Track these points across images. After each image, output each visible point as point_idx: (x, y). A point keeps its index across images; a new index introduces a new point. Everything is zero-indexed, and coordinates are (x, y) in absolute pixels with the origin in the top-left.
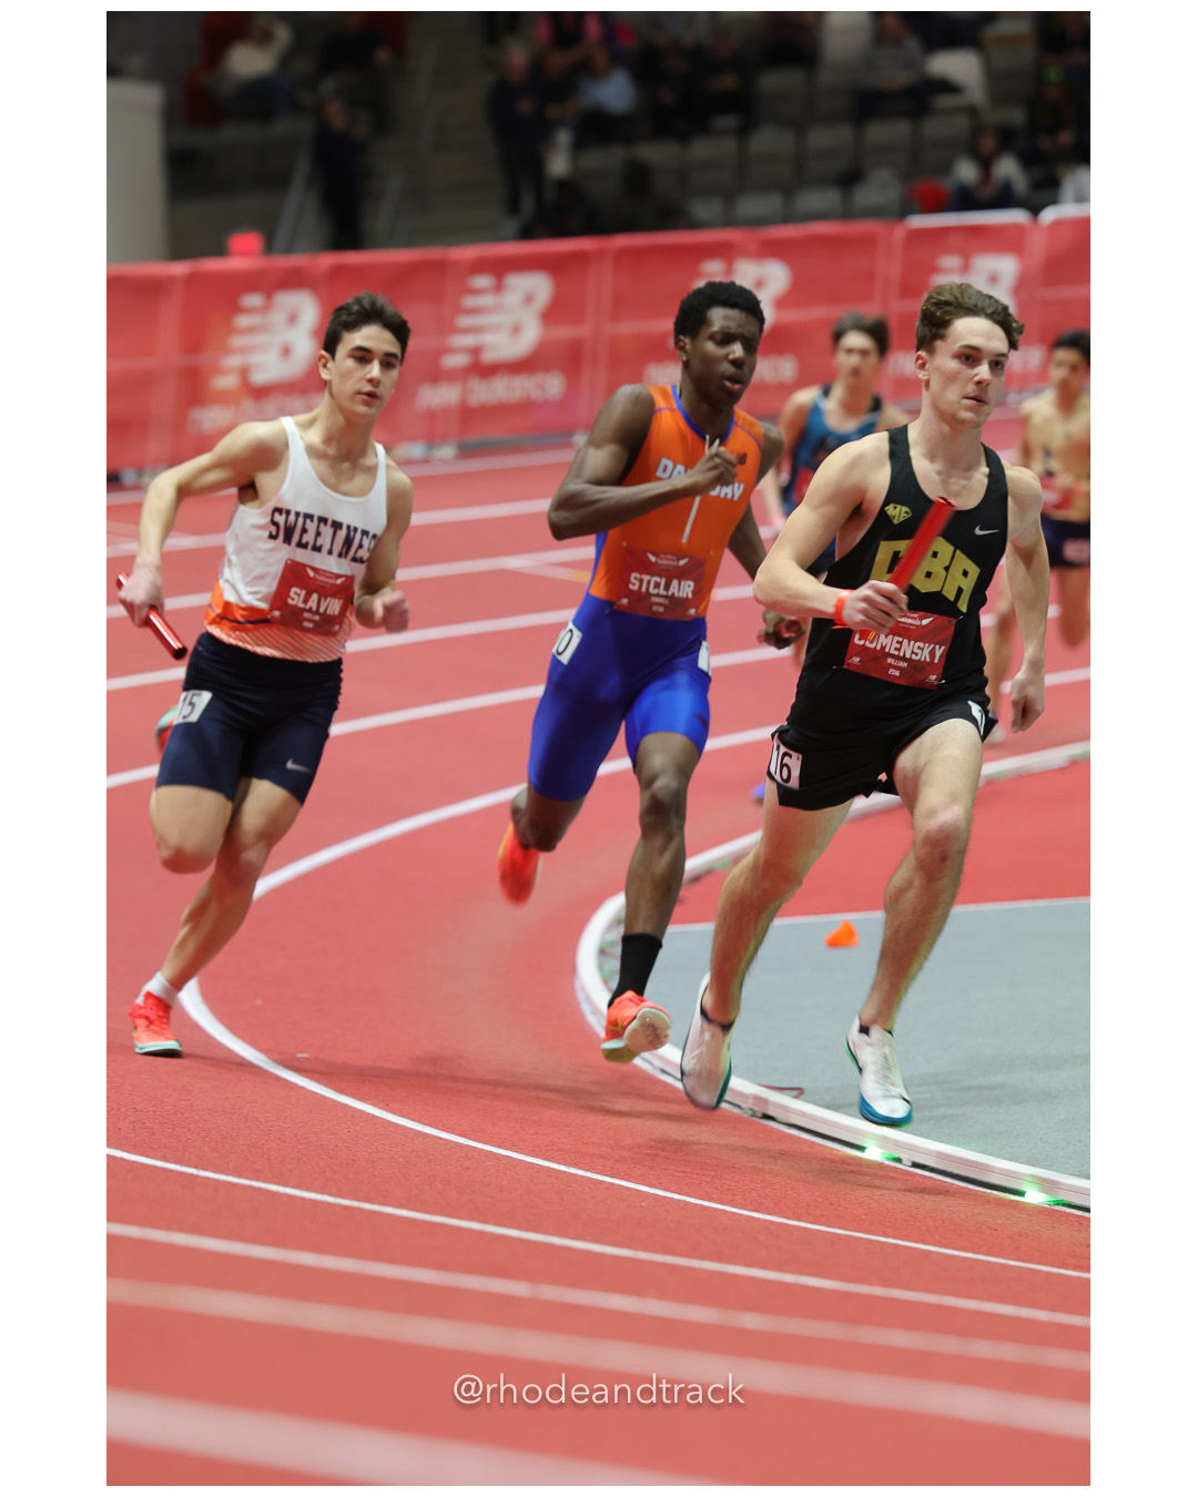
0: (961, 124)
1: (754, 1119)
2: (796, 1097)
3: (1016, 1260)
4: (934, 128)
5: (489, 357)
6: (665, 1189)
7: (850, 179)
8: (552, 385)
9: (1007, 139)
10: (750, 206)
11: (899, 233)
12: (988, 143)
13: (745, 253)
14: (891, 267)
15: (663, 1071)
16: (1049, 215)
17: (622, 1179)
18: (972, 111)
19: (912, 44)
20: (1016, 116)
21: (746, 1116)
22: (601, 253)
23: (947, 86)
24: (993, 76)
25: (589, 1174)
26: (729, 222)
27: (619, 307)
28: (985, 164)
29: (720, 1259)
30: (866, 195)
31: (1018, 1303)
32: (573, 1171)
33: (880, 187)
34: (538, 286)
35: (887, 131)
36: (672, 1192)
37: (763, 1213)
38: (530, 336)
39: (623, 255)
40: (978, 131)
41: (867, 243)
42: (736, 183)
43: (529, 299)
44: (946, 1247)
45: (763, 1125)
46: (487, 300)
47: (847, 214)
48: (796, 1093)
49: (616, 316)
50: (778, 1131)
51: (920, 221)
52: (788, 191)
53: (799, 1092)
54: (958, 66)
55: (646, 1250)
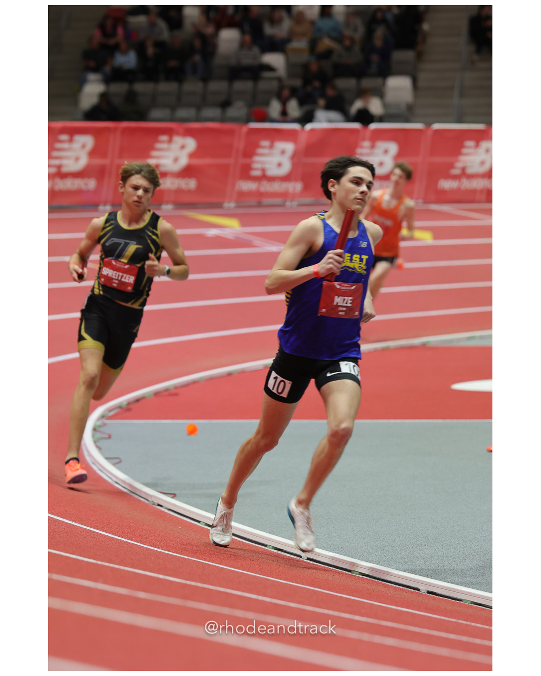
0: (275, 85)
1: (154, 506)
2: (172, 498)
3: (260, 575)
4: (262, 85)
5: (65, 170)
6: (113, 534)
7: (225, 104)
8: (91, 184)
9: (294, 92)
10: (182, 113)
11: (244, 129)
12: (286, 93)
13: (178, 134)
14: (240, 143)
15: (117, 483)
16: (309, 126)
17: (95, 528)
18: (279, 79)
19: (256, 50)
20: (298, 83)
21: (150, 504)
22: (116, 129)
23: (269, 68)
24: (290, 65)
25: (80, 525)
26: (172, 119)
27: (123, 152)
28: (284, 103)
29: (132, 567)
30: (232, 112)
31: (258, 594)
32: (74, 523)
33: (238, 109)
34: (88, 141)
35: (243, 85)
36: (115, 535)
37: (154, 547)
38: (83, 162)
39: (125, 131)
40: (281, 88)
41: (231, 133)
42: (178, 102)
43: (84, 146)
44: (230, 567)
45: (158, 509)
46: (66, 145)
47: (223, 120)
48: (172, 496)
49: (121, 156)
50: (163, 512)
51: (254, 125)
52: (199, 108)
53: (174, 496)
54: (275, 60)
55: (102, 561)
